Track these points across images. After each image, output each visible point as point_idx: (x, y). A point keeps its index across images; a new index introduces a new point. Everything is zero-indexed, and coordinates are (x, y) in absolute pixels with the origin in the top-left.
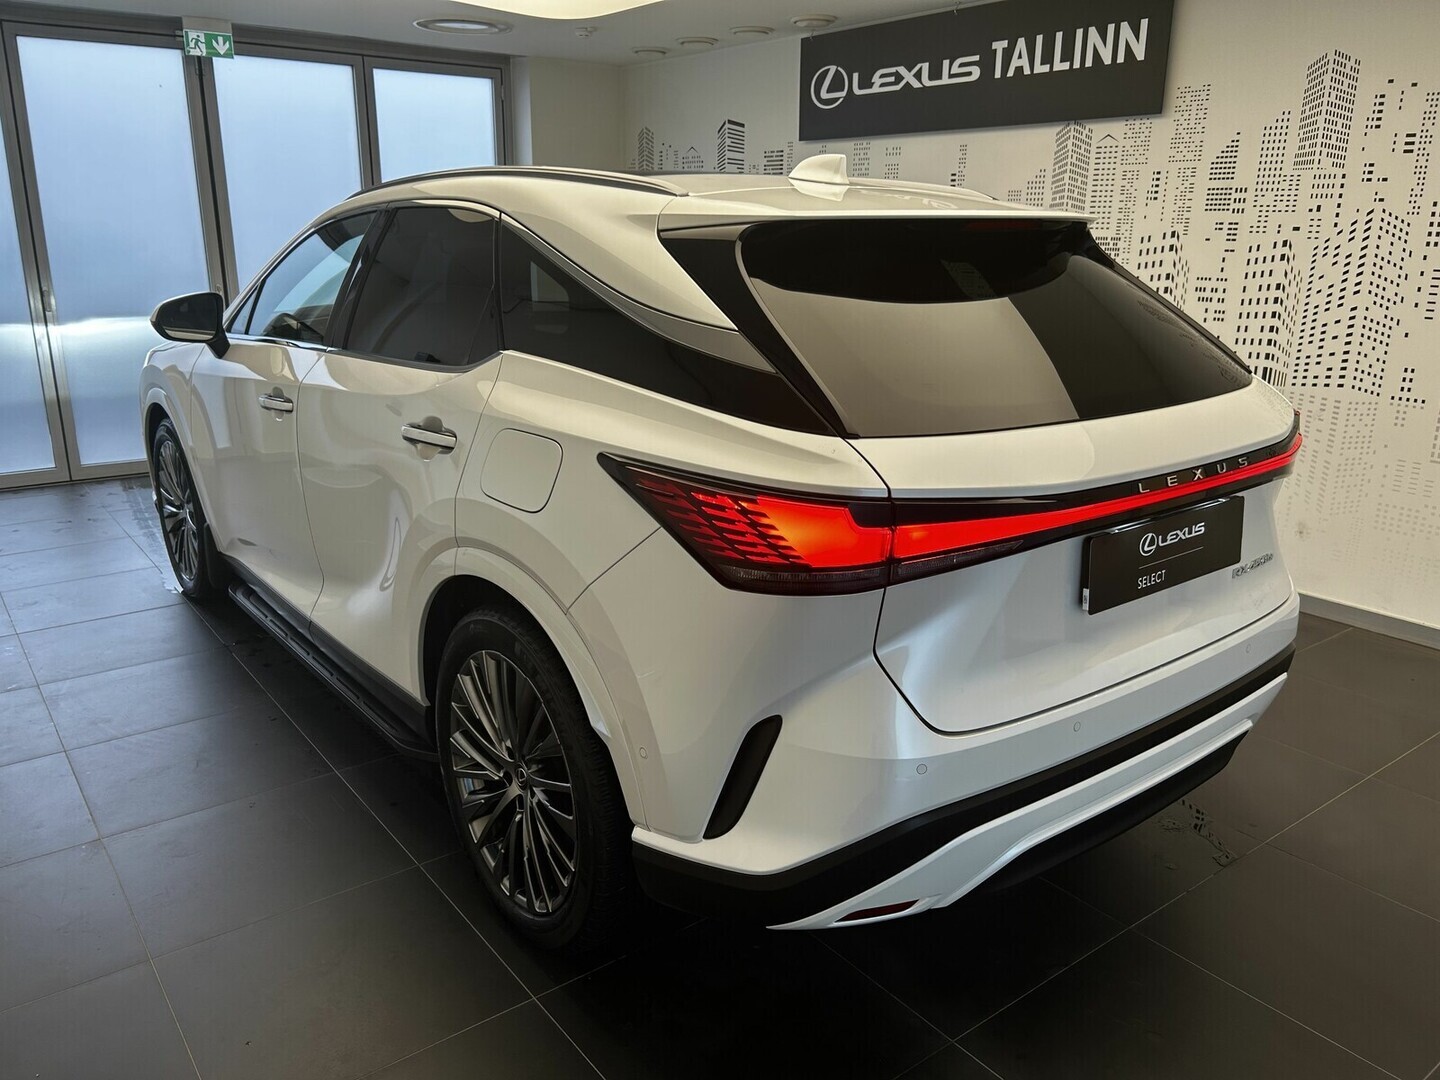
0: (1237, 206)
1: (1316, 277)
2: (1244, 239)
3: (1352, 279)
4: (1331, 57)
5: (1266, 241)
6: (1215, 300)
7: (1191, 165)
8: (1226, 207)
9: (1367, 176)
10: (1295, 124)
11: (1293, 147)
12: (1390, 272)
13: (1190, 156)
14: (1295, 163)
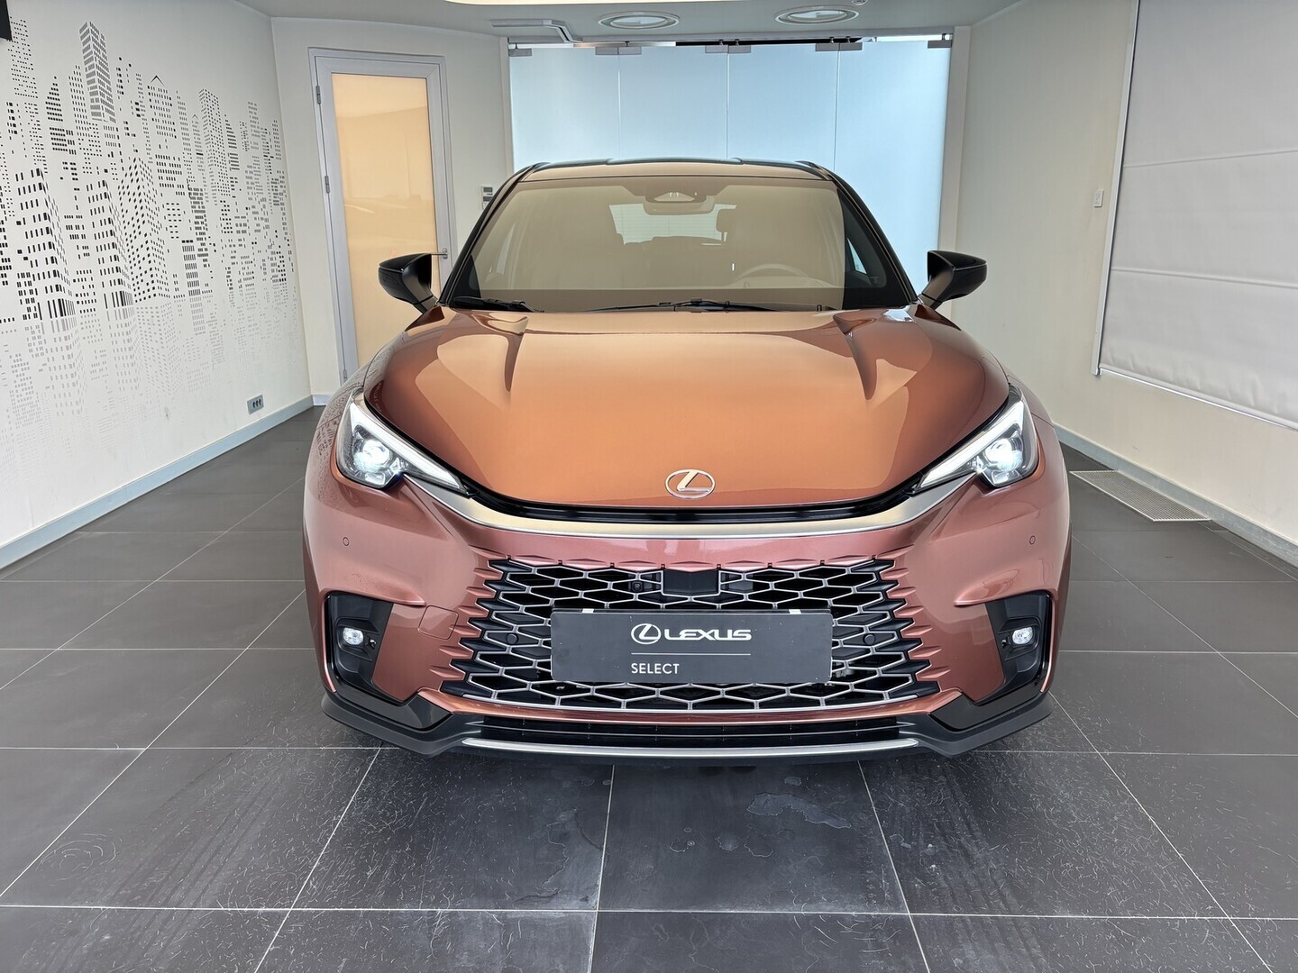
0: (69, 147)
1: (124, 211)
2: (84, 180)
3: (140, 214)
4: (89, 24)
5: (94, 179)
6: (80, 237)
7: (33, 101)
8: (64, 148)
9: (127, 132)
10: (83, 77)
11: (88, 98)
12: (152, 206)
13: (29, 92)
14: (93, 114)
